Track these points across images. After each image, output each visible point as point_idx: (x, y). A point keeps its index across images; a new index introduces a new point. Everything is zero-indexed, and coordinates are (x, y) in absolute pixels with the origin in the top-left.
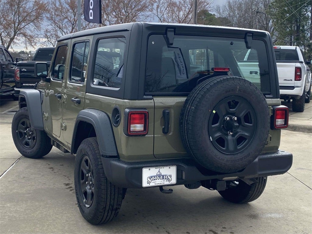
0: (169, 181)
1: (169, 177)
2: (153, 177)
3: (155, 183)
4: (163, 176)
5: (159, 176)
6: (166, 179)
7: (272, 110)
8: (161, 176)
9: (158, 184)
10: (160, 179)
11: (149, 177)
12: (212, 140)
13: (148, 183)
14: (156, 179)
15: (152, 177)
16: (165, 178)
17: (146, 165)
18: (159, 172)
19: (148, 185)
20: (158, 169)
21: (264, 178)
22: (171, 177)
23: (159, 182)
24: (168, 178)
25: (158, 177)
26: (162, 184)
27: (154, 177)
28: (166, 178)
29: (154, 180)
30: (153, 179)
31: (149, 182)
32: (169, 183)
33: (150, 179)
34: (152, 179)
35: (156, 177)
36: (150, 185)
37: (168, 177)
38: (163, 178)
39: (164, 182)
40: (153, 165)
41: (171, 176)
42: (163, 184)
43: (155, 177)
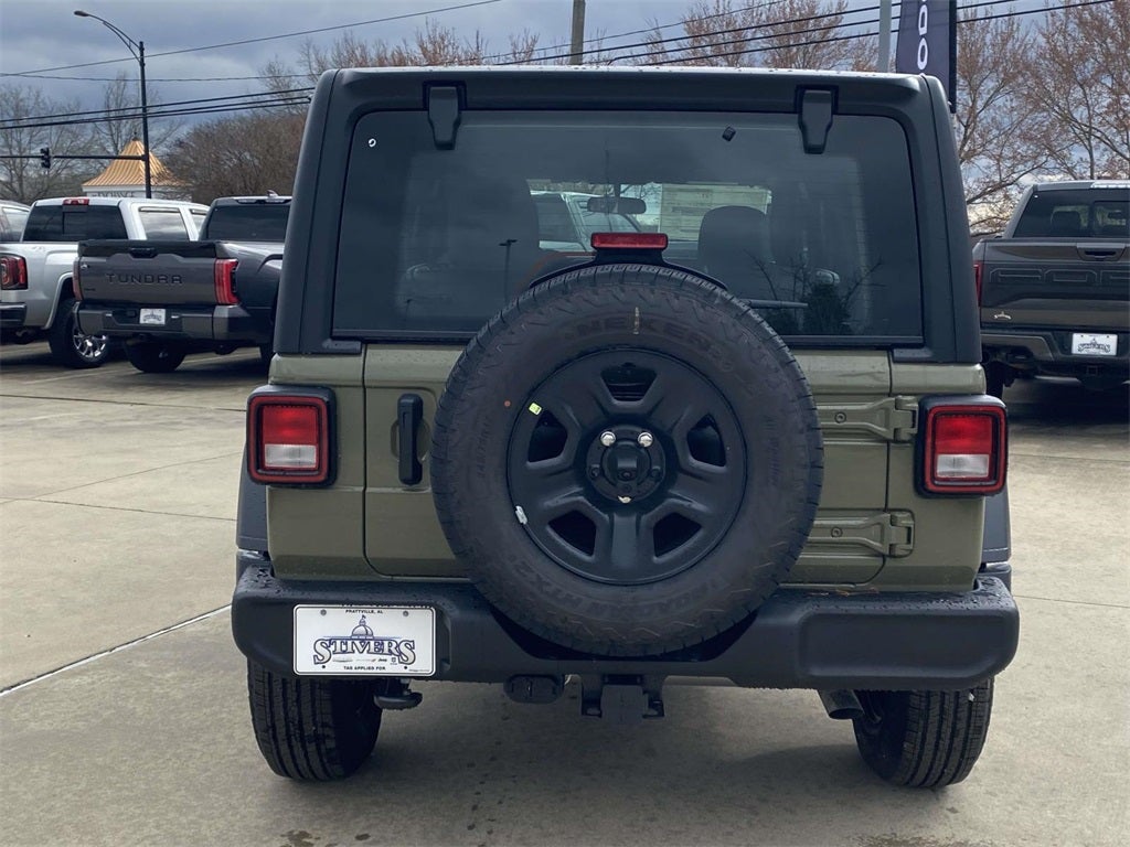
0: (406, 663)
1: (402, 648)
2: (338, 642)
3: (348, 664)
4: (380, 642)
5: (362, 641)
6: (391, 653)
7: (914, 412)
8: (372, 643)
9: (359, 671)
10: (368, 652)
11: (322, 641)
12: (523, 520)
13: (318, 659)
14: (349, 650)
15: (332, 641)
16: (386, 651)
17: (306, 596)
18: (362, 623)
19: (317, 670)
20: (359, 615)
21: (967, 697)
22: (412, 649)
23: (362, 663)
24: (401, 653)
25: (357, 642)
26: (374, 671)
27: (344, 641)
28: (390, 650)
29: (344, 652)
30: (338, 650)
31: (321, 658)
32: (407, 671)
33: (327, 648)
34: (332, 648)
35: (349, 642)
36: (324, 670)
37: (398, 646)
38: (379, 650)
39: (382, 664)
40: (332, 596)
41: (411, 645)
42: (378, 671)
43: (346, 644)
